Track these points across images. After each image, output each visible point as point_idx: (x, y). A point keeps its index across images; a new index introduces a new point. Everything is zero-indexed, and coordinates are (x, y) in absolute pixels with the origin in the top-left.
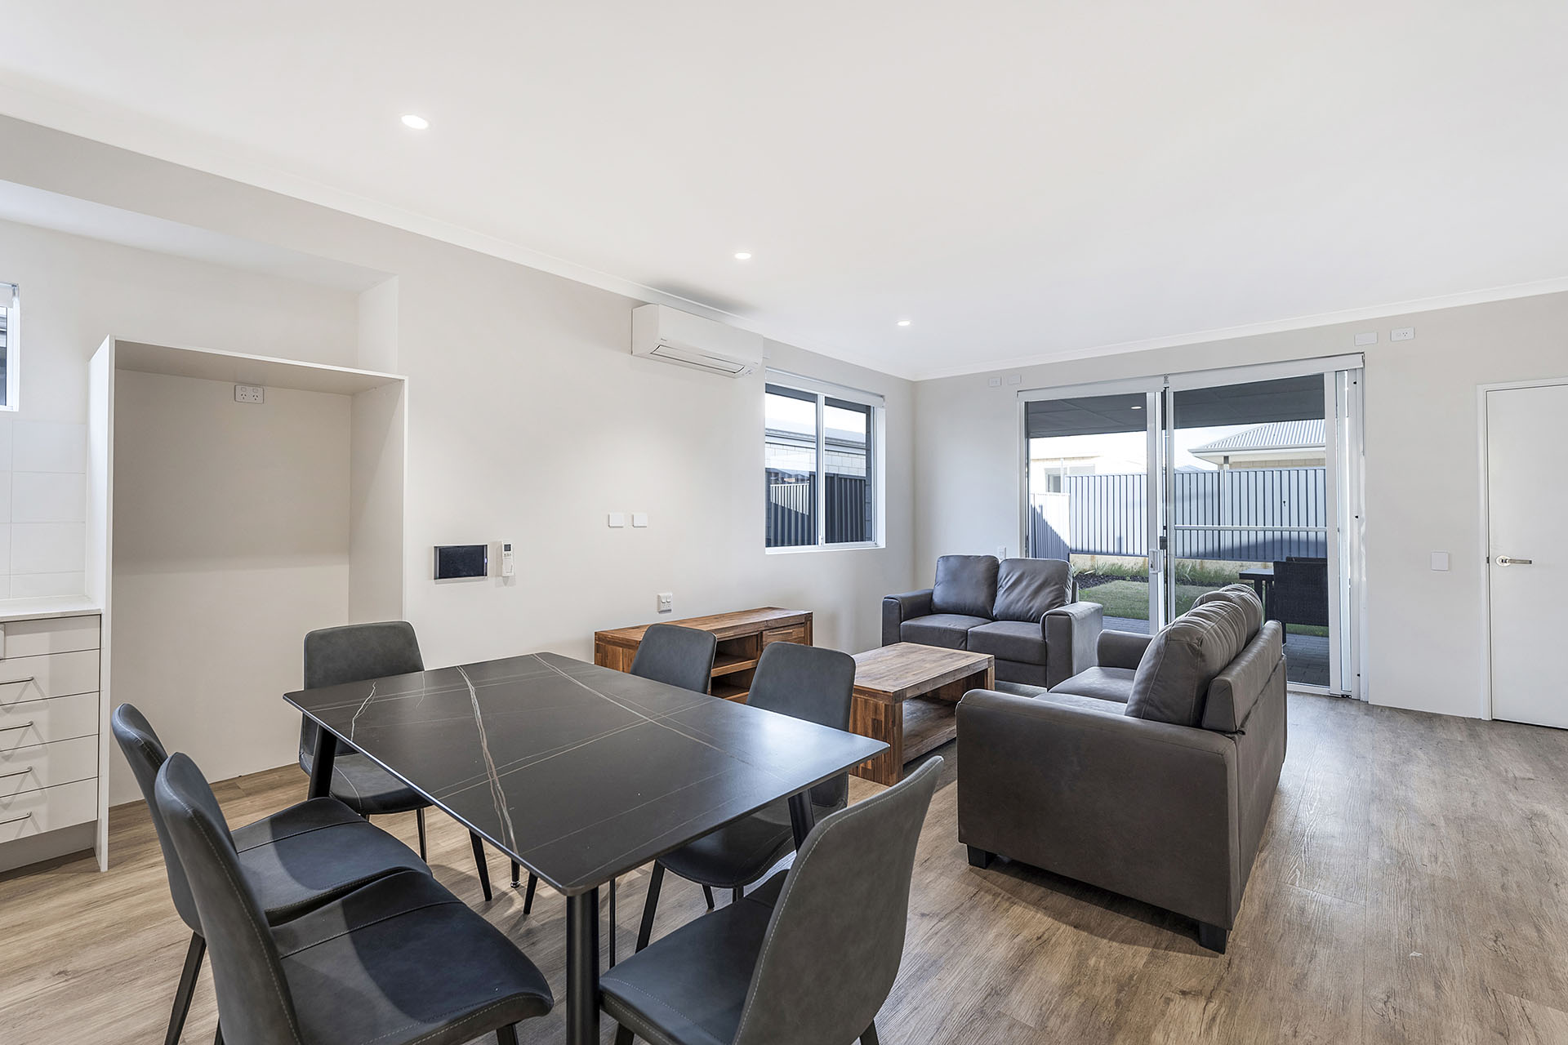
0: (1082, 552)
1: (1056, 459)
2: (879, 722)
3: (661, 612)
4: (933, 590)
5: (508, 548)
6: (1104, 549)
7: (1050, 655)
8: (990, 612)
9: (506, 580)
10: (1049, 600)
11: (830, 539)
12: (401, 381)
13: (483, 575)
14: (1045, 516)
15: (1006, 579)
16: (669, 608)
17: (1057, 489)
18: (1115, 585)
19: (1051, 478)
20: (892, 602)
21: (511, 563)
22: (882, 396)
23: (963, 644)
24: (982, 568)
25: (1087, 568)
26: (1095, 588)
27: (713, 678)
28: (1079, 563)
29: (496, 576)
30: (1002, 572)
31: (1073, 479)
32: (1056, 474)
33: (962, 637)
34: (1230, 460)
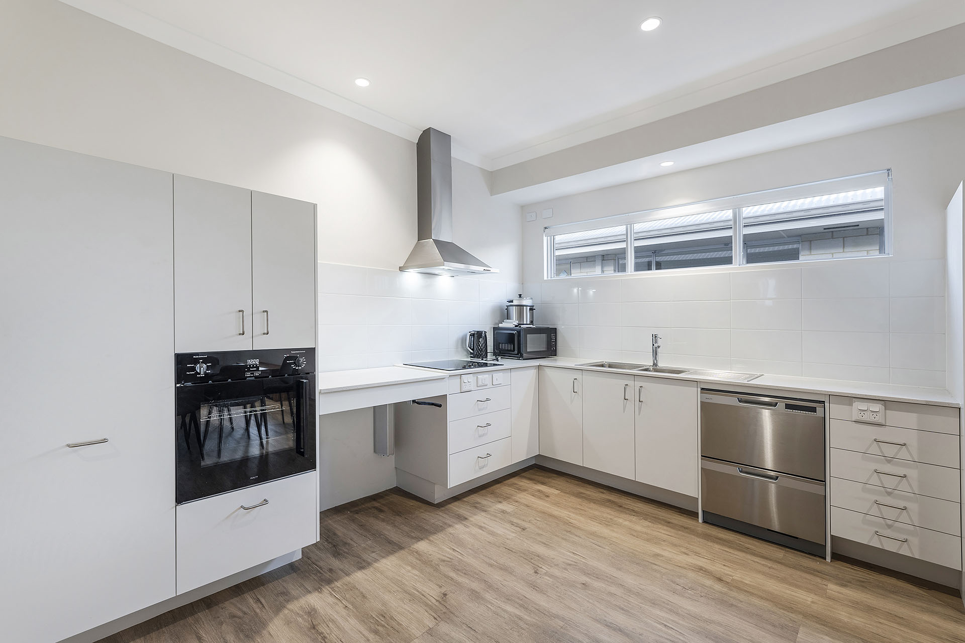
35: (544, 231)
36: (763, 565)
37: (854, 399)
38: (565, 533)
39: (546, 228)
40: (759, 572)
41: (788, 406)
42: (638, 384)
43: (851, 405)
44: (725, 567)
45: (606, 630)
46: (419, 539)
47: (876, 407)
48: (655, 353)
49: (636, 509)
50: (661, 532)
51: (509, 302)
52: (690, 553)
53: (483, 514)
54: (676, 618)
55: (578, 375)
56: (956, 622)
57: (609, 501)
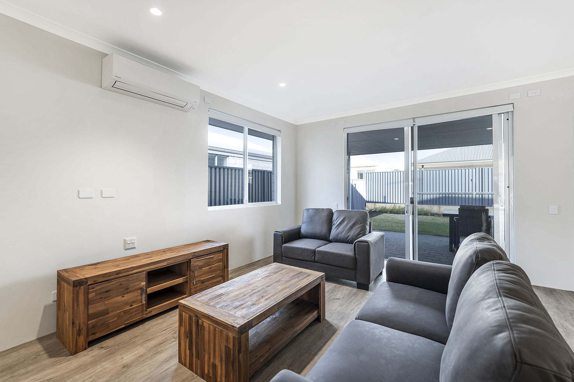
0: (371, 202)
1: (361, 167)
2: (229, 349)
3: (126, 249)
4: (301, 225)
6: (379, 201)
7: (359, 264)
8: (328, 238)
10: (358, 232)
11: (251, 200)
14: (357, 188)
15: (336, 220)
16: (133, 247)
17: (362, 178)
18: (384, 215)
19: (359, 174)
20: (278, 234)
22: (280, 131)
23: (313, 257)
24: (325, 214)
25: (373, 208)
26: (376, 217)
27: (148, 294)
28: (370, 207)
30: (335, 217)
31: (368, 174)
32: (361, 172)
33: (313, 253)
34: (424, 167)
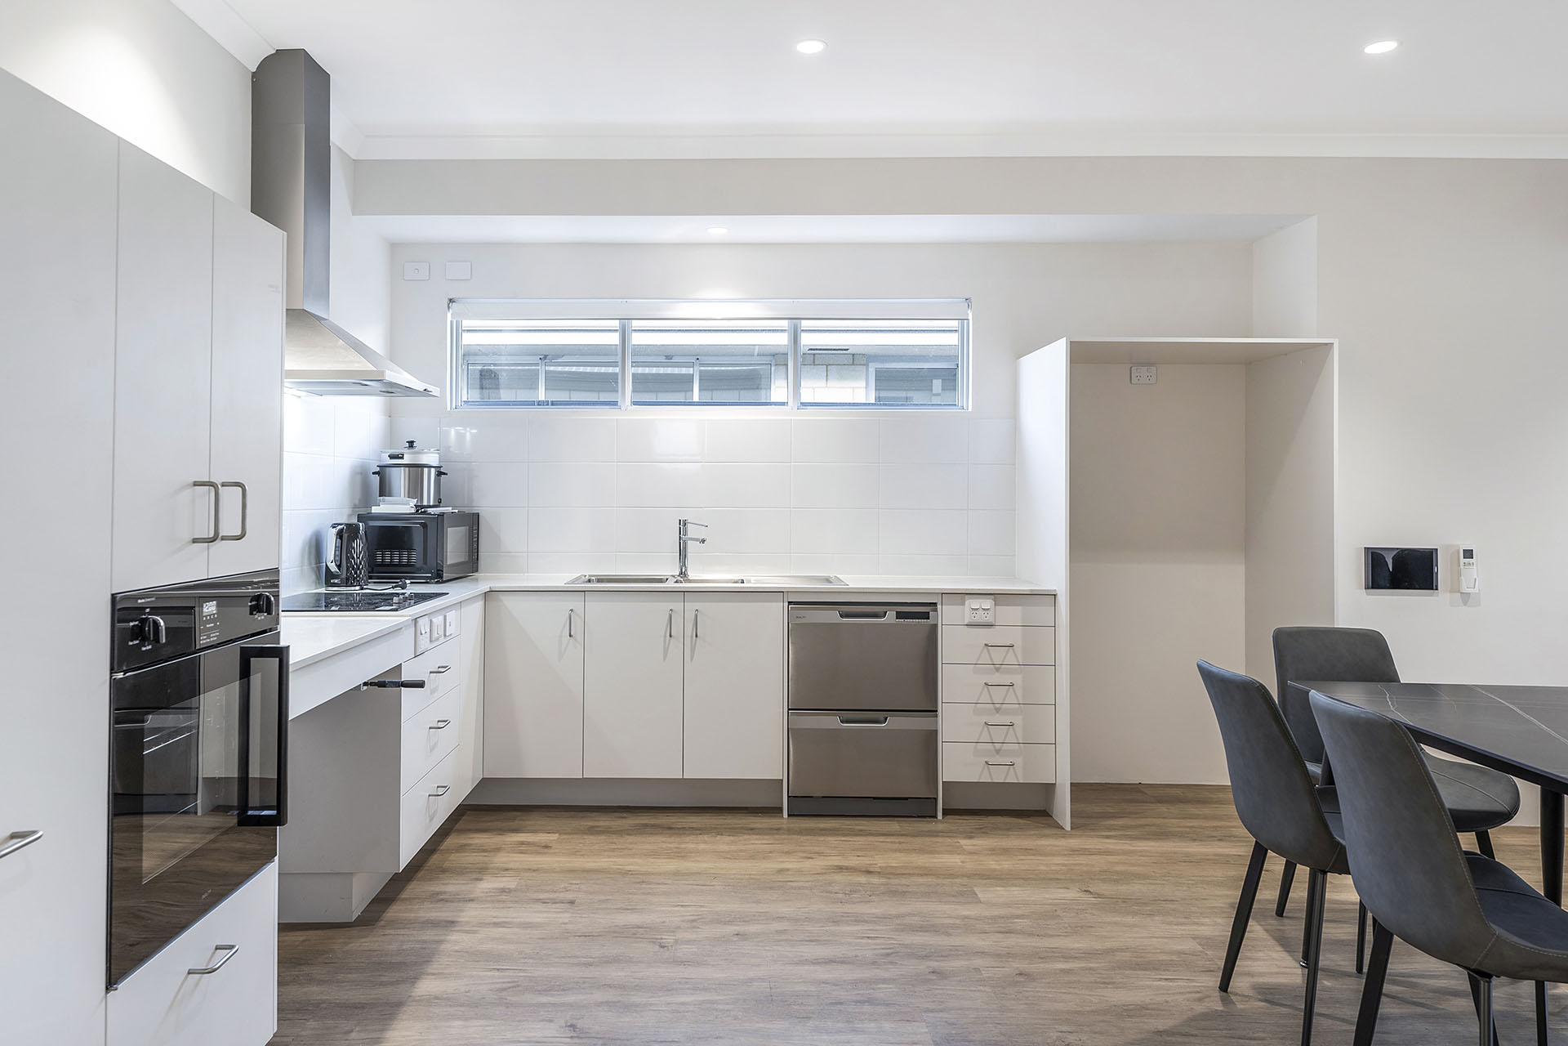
5: (1469, 554)
9: (1466, 597)
12: (1329, 345)
13: (1432, 589)
21: (1474, 576)
29: (1452, 591)
35: (449, 308)
36: (892, 842)
37: (967, 596)
38: (638, 885)
39: (451, 301)
40: (895, 851)
41: (900, 615)
42: (691, 606)
43: (963, 604)
44: (859, 858)
45: (817, 967)
46: (415, 979)
47: (987, 603)
48: (683, 554)
49: (694, 825)
50: (757, 843)
51: (392, 457)
52: (812, 855)
53: (471, 905)
54: (866, 927)
55: (576, 603)
56: (1063, 837)
57: (646, 825)
